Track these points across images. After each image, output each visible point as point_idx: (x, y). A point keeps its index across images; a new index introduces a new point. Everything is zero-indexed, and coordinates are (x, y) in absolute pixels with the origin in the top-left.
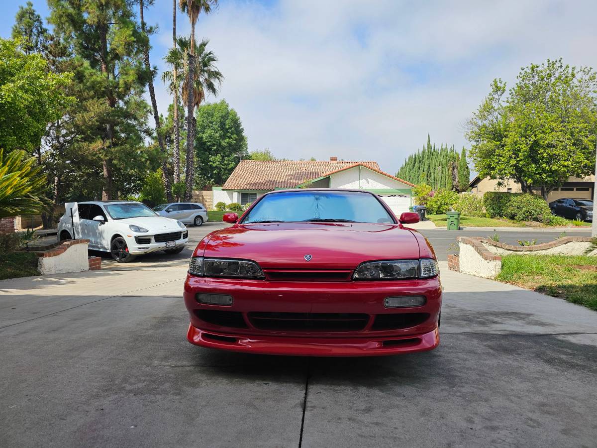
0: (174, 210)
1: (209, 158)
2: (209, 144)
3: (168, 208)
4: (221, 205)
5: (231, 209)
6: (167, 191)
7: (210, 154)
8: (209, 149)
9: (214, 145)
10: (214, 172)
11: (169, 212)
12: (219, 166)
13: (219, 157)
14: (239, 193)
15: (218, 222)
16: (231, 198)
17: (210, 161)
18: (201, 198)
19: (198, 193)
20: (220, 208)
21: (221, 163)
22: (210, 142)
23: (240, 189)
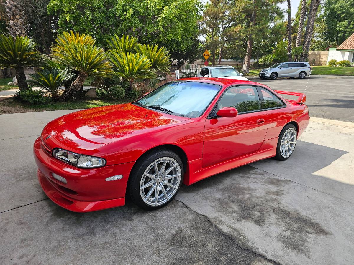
0: (284, 67)
1: (336, 24)
2: (339, 13)
3: (281, 66)
4: (333, 62)
5: (340, 65)
6: (289, 53)
7: (338, 21)
8: (339, 16)
9: (343, 13)
10: (339, 35)
11: (281, 68)
12: (345, 30)
13: (346, 22)
14: (351, 52)
15: (321, 76)
16: (343, 56)
17: (337, 27)
18: (318, 57)
19: (317, 53)
20: (332, 64)
21: (346, 27)
22: (340, 10)
23: (352, 49)
